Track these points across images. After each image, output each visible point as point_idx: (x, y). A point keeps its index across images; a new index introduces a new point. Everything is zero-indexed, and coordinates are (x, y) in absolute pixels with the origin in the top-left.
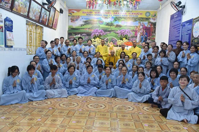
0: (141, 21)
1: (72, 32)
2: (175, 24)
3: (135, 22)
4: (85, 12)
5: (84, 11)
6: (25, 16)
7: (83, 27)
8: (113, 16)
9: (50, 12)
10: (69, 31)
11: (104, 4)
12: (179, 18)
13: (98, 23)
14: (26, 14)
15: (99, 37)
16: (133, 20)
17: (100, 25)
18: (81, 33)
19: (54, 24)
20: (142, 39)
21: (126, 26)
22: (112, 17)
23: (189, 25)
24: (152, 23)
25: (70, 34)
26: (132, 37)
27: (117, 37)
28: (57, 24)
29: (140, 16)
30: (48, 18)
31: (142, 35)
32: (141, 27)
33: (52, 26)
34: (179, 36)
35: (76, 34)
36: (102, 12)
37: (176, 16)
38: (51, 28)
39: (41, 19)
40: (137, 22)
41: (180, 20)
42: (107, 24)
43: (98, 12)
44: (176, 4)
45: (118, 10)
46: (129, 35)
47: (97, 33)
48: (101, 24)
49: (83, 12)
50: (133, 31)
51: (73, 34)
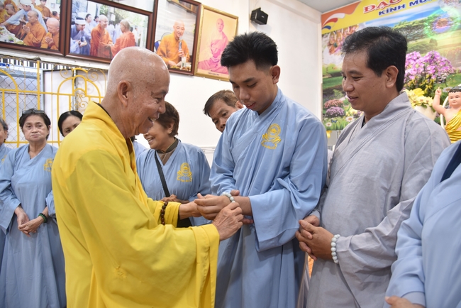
1: (333, 85)
4: (374, 7)
5: (370, 5)
25: (327, 93)
49: (367, 9)
51: (335, 91)
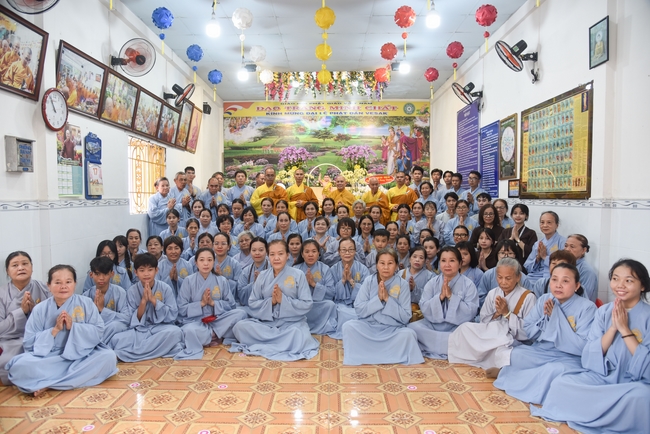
0: (396, 124)
1: (233, 155)
2: (467, 130)
3: (381, 128)
4: (263, 108)
5: (260, 106)
6: (127, 126)
7: (259, 143)
8: (329, 115)
9: (180, 112)
10: (225, 153)
11: (307, 88)
12: (474, 118)
13: (294, 131)
14: (128, 122)
15: (297, 166)
16: (376, 123)
17: (298, 136)
18: (255, 159)
19: (190, 138)
20: (399, 165)
21: (361, 137)
22: (327, 117)
23: (493, 133)
24: (421, 129)
25: (227, 161)
26: (376, 163)
27: (341, 164)
28: (196, 140)
29: (391, 113)
30: (176, 127)
31: (400, 158)
32: (396, 138)
33: (186, 144)
34: (476, 159)
35: (242, 160)
36: (303, 106)
37: (468, 113)
38: (184, 148)
39: (160, 132)
40: (387, 127)
41: (476, 122)
42: (317, 134)
43: (292, 106)
44: (464, 89)
45: (341, 100)
46: (369, 159)
47: (293, 157)
48: (300, 134)
49: (258, 108)
50: (378, 147)
51: (234, 160)
